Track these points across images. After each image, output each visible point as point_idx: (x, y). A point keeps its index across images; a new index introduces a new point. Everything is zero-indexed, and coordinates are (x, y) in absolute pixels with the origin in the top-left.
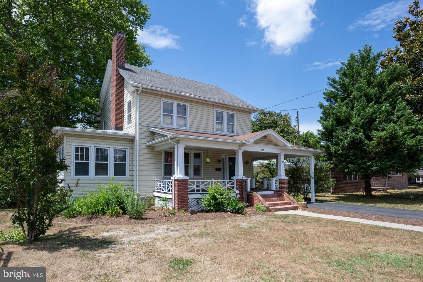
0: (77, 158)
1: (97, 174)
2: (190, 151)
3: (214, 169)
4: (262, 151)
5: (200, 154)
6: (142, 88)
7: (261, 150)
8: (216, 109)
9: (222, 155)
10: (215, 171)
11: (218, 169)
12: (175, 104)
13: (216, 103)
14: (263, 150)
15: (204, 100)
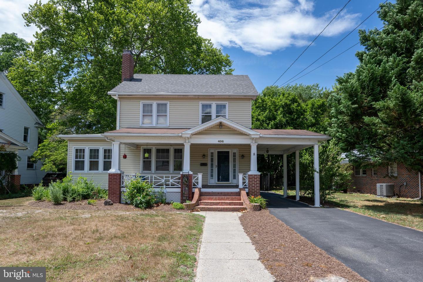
0: (76, 157)
1: (90, 169)
2: (170, 147)
3: (200, 164)
4: (220, 143)
5: (182, 149)
6: (119, 95)
7: (219, 141)
8: (201, 103)
9: (209, 149)
10: (200, 166)
11: (204, 165)
12: (155, 104)
13: (201, 96)
14: (223, 141)
15: (184, 96)
